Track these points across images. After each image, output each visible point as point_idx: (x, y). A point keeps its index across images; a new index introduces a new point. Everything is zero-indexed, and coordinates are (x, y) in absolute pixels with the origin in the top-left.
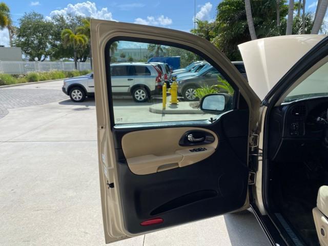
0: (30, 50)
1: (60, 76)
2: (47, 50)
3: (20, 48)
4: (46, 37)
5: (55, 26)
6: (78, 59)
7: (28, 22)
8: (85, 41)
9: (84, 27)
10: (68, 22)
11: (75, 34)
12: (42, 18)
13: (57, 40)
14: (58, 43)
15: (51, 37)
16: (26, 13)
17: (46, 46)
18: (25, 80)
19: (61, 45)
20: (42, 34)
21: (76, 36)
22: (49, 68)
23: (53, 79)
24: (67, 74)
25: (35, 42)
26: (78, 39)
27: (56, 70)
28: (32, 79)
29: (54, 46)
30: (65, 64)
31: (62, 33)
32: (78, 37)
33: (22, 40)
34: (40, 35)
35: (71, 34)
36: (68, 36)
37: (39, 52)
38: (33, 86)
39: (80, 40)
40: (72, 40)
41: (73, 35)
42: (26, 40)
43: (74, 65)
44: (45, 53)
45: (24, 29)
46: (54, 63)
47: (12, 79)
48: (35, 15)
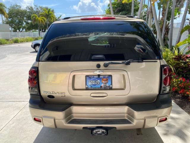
0: (14, 26)
1: (31, 40)
2: (23, 25)
3: (9, 25)
4: (23, 18)
5: (28, 12)
6: (40, 30)
7: (12, 10)
8: (45, 20)
9: (44, 13)
10: (35, 10)
11: (39, 17)
12: (20, 7)
13: (29, 20)
14: (30, 21)
15: (25, 18)
16: (11, 5)
17: (23, 23)
18: (12, 42)
19: (31, 23)
20: (20, 16)
21: (39, 18)
22: (25, 36)
23: (27, 42)
24: (34, 39)
25: (17, 21)
26: (40, 20)
27: (29, 37)
28: (16, 42)
29: (27, 23)
30: (33, 33)
31: (32, 16)
32: (40, 19)
33: (10, 20)
34: (20, 17)
35: (36, 17)
36: (35, 19)
37: (19, 27)
38: (16, 45)
39: (41, 20)
40: (37, 20)
41: (38, 18)
42: (11, 20)
43: (38, 34)
44: (22, 27)
45: (11, 14)
46: (27, 33)
47: (6, 41)
48: (17, 6)
